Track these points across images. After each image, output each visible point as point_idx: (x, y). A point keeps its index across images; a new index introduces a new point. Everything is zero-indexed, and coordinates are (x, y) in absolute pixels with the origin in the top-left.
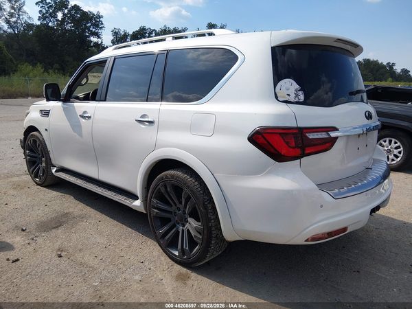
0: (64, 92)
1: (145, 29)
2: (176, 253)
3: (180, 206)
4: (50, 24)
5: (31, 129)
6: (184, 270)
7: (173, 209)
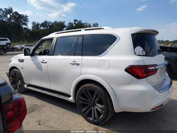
0: (31, 51)
1: (47, 22)
2: (92, 119)
3: (92, 99)
4: (4, 20)
5: (14, 68)
6: (96, 126)
7: (89, 100)
